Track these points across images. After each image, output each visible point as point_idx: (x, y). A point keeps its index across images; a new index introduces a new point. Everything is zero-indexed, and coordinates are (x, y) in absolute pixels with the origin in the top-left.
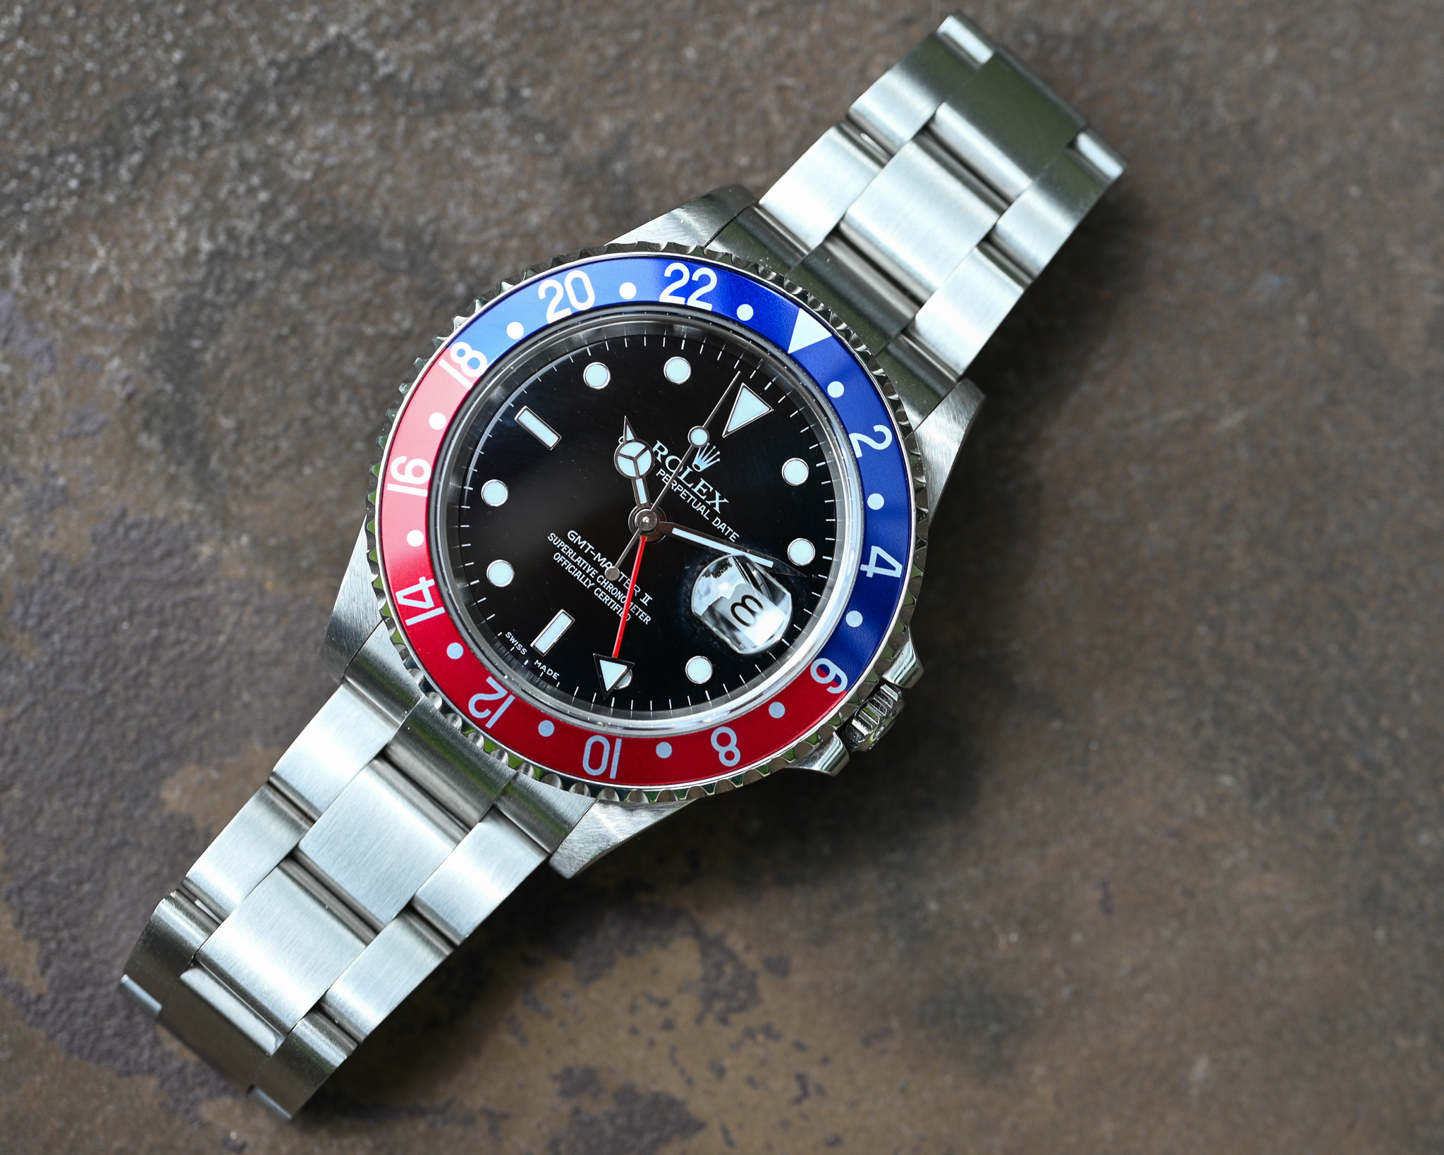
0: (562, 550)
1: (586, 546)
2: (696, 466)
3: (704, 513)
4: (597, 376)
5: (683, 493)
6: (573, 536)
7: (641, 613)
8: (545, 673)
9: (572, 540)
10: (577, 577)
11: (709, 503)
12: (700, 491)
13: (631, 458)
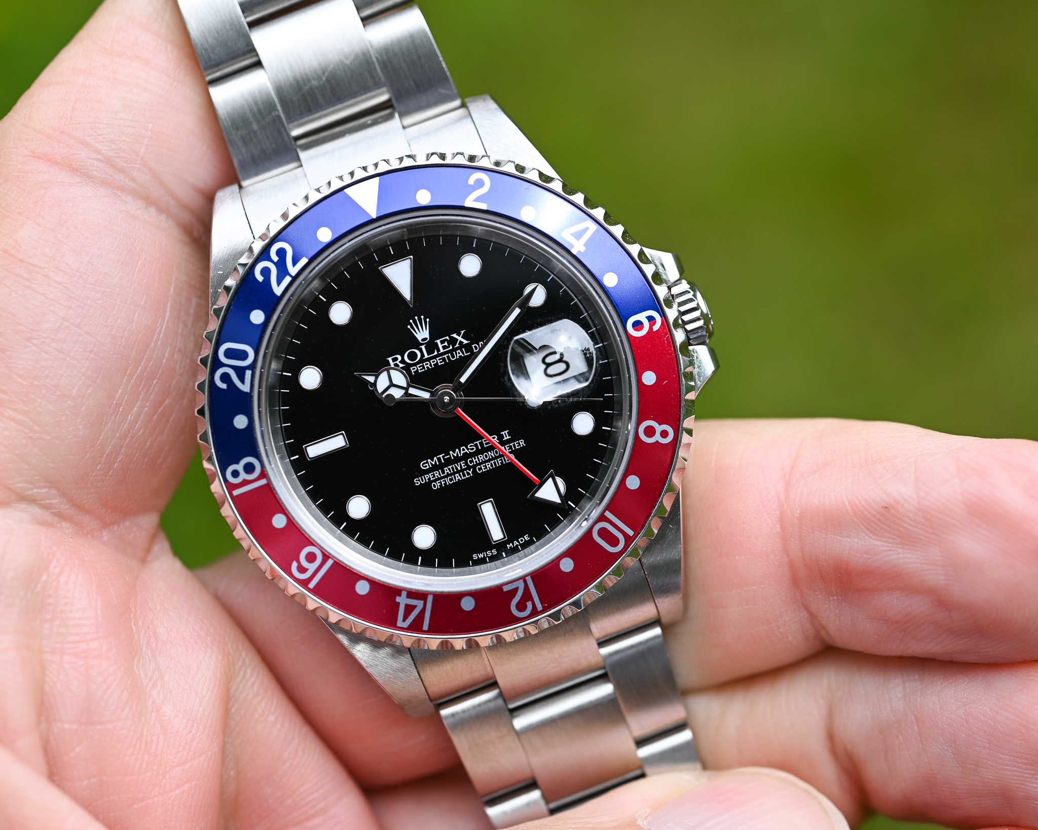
0: (432, 479)
1: (439, 459)
6: (424, 465)
8: (520, 545)
9: (428, 467)
10: (459, 479)
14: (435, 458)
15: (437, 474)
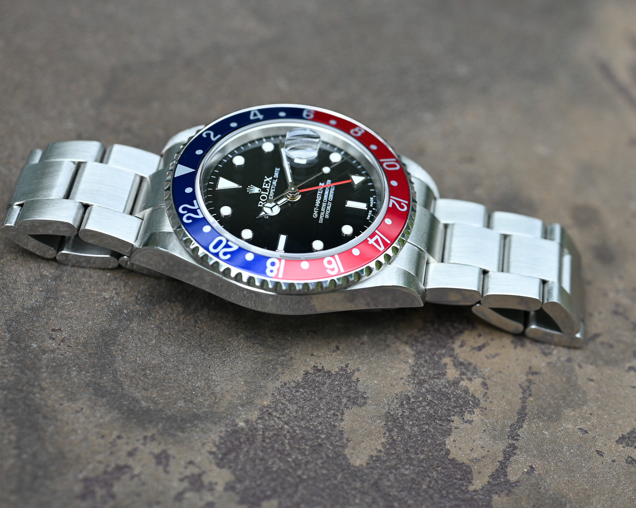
0: (323, 217)
2: (259, 191)
3: (276, 181)
4: (247, 234)
5: (273, 191)
8: (374, 202)
9: (317, 215)
10: (330, 208)
11: (270, 182)
12: (268, 186)
13: (272, 210)
14: (315, 211)
15: (322, 214)
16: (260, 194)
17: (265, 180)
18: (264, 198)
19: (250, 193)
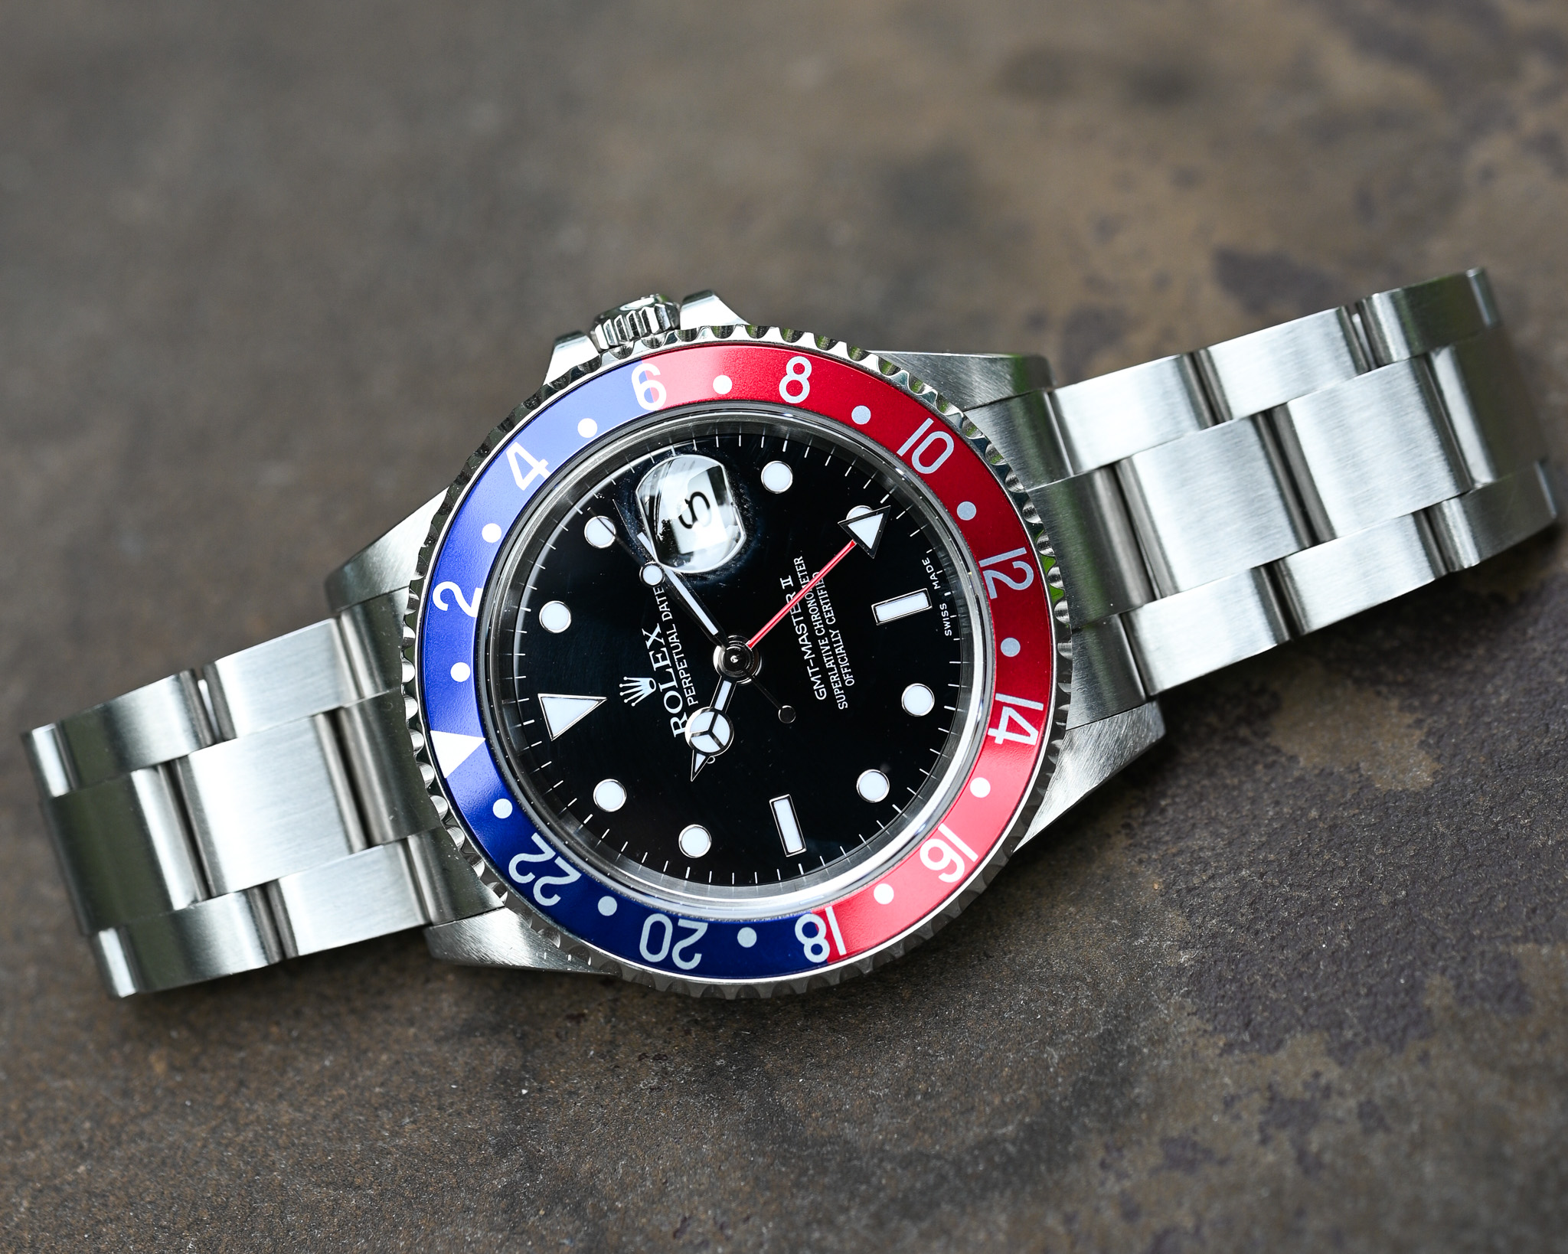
2: (652, 686)
3: (674, 633)
4: (695, 841)
5: (682, 667)
7: (801, 572)
11: (662, 641)
12: (664, 658)
13: (713, 736)
16: (657, 696)
17: (649, 644)
18: (674, 702)
19: (633, 704)
